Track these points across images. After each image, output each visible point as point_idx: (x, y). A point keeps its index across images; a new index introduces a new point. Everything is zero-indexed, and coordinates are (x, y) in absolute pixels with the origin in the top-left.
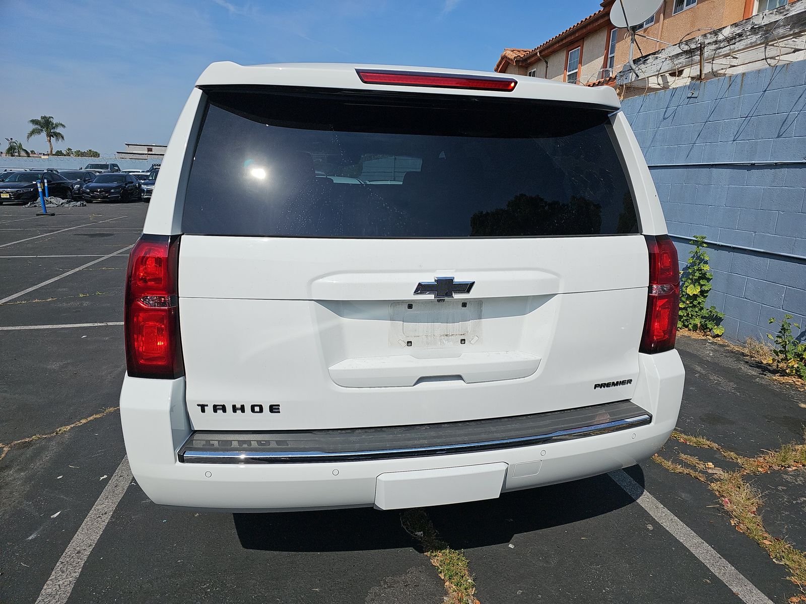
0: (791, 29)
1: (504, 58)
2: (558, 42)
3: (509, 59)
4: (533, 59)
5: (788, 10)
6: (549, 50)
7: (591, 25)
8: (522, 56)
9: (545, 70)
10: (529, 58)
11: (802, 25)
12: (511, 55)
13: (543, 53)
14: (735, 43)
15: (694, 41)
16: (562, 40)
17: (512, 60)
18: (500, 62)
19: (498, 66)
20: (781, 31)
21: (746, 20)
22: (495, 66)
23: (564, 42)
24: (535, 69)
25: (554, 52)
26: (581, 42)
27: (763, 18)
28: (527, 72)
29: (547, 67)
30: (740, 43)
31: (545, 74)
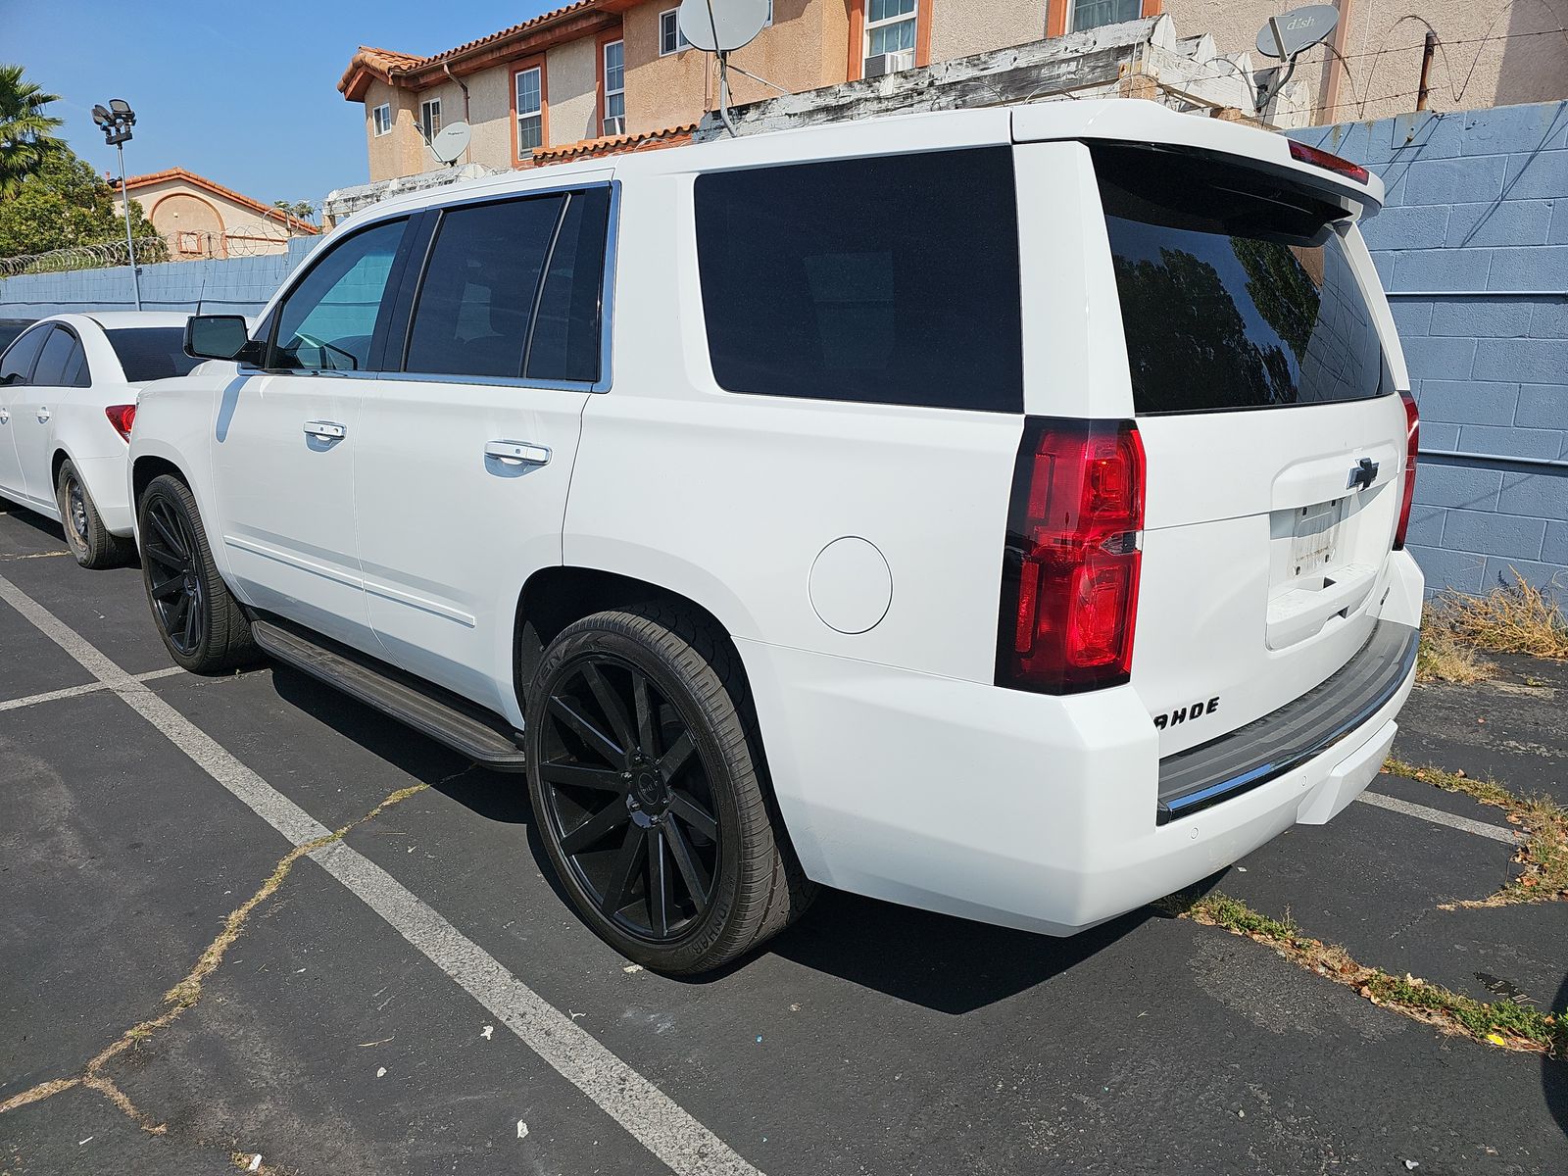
0: (1002, 93)
1: (359, 65)
2: (491, 51)
3: (375, 70)
4: (432, 77)
5: (985, 62)
6: (474, 64)
7: (563, 29)
8: (405, 68)
9: (464, 104)
10: (422, 74)
11: (1019, 89)
12: (382, 64)
13: (457, 69)
14: (912, 105)
15: (832, 91)
16: (499, 47)
17: (382, 73)
18: (351, 75)
19: (347, 82)
20: (986, 94)
21: (920, 68)
22: (339, 81)
23: (504, 52)
24: (438, 99)
25: (481, 69)
26: (539, 58)
27: (947, 69)
28: (417, 102)
29: (467, 98)
30: (921, 105)
31: (464, 113)
